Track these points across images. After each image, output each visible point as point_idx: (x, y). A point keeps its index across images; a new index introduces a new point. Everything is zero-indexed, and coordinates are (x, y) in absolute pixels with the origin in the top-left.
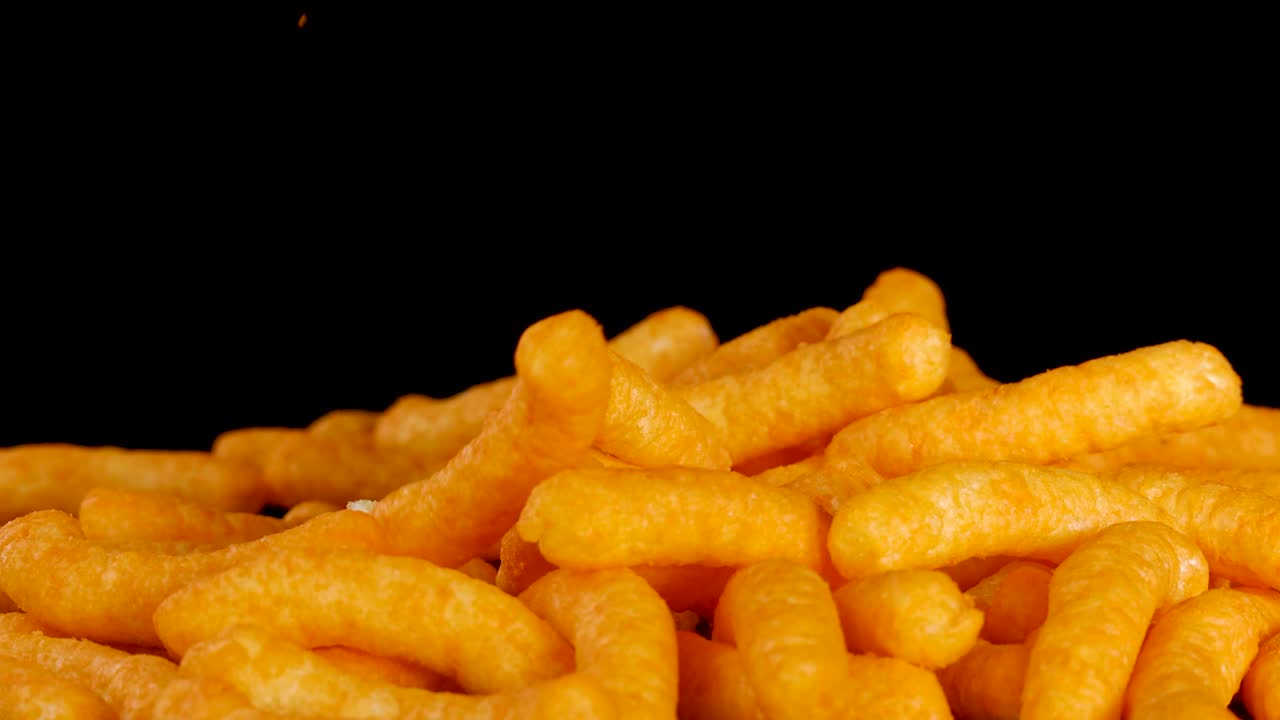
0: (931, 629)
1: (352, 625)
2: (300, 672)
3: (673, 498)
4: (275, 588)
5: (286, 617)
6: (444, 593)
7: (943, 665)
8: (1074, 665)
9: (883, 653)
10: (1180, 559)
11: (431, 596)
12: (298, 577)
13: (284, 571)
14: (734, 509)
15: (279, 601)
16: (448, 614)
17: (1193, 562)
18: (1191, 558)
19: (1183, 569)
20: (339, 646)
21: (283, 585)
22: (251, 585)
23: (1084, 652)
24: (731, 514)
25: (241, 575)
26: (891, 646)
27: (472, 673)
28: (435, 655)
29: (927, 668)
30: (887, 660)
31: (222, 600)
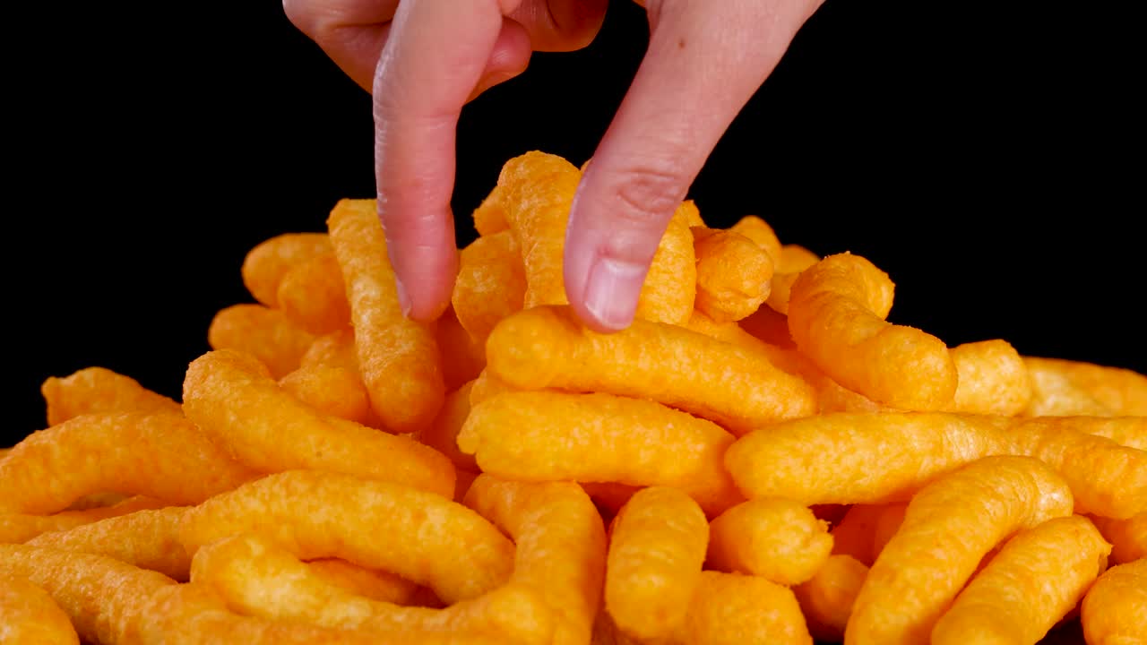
0: (784, 550)
1: (340, 542)
2: (294, 577)
3: (598, 423)
4: (275, 508)
5: (284, 533)
6: (419, 516)
7: (797, 582)
8: (899, 584)
9: (746, 572)
10: (1041, 492)
11: (407, 519)
12: (294, 499)
13: (283, 493)
14: (652, 435)
15: (279, 519)
16: (421, 534)
17: (1056, 496)
18: (1054, 490)
19: (1043, 502)
20: (333, 558)
21: (281, 506)
22: (255, 505)
23: (910, 573)
24: (648, 441)
25: (248, 495)
26: (749, 564)
27: (444, 587)
28: (411, 569)
29: (785, 586)
30: (750, 578)
31: (230, 518)
